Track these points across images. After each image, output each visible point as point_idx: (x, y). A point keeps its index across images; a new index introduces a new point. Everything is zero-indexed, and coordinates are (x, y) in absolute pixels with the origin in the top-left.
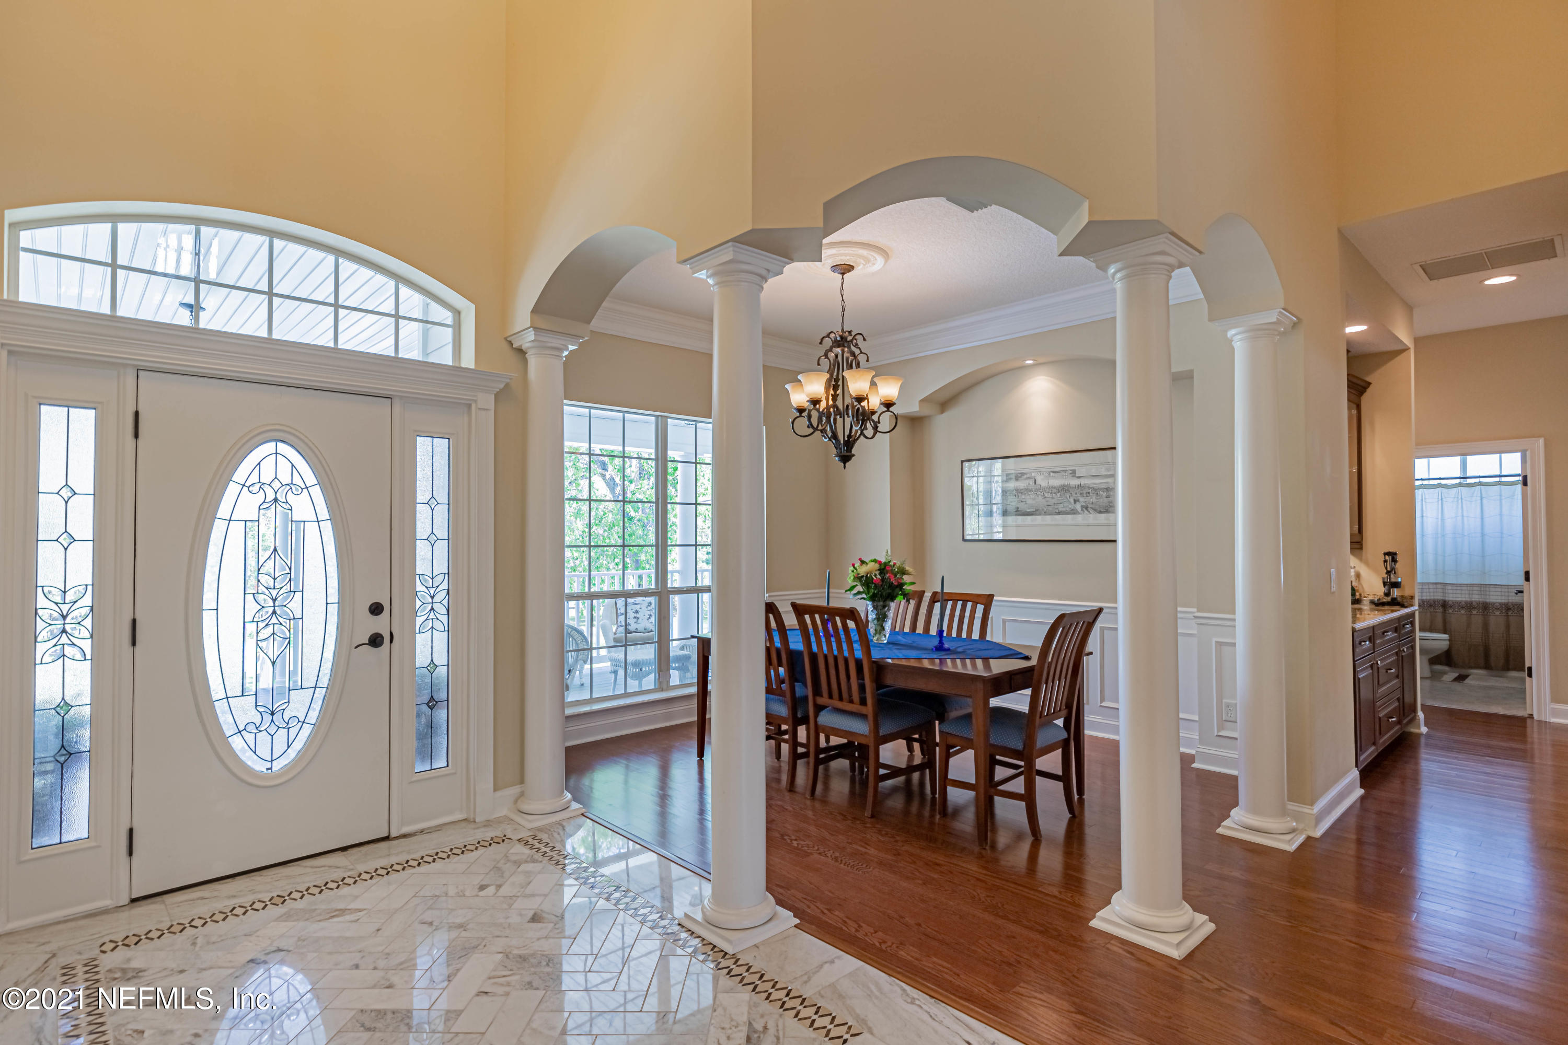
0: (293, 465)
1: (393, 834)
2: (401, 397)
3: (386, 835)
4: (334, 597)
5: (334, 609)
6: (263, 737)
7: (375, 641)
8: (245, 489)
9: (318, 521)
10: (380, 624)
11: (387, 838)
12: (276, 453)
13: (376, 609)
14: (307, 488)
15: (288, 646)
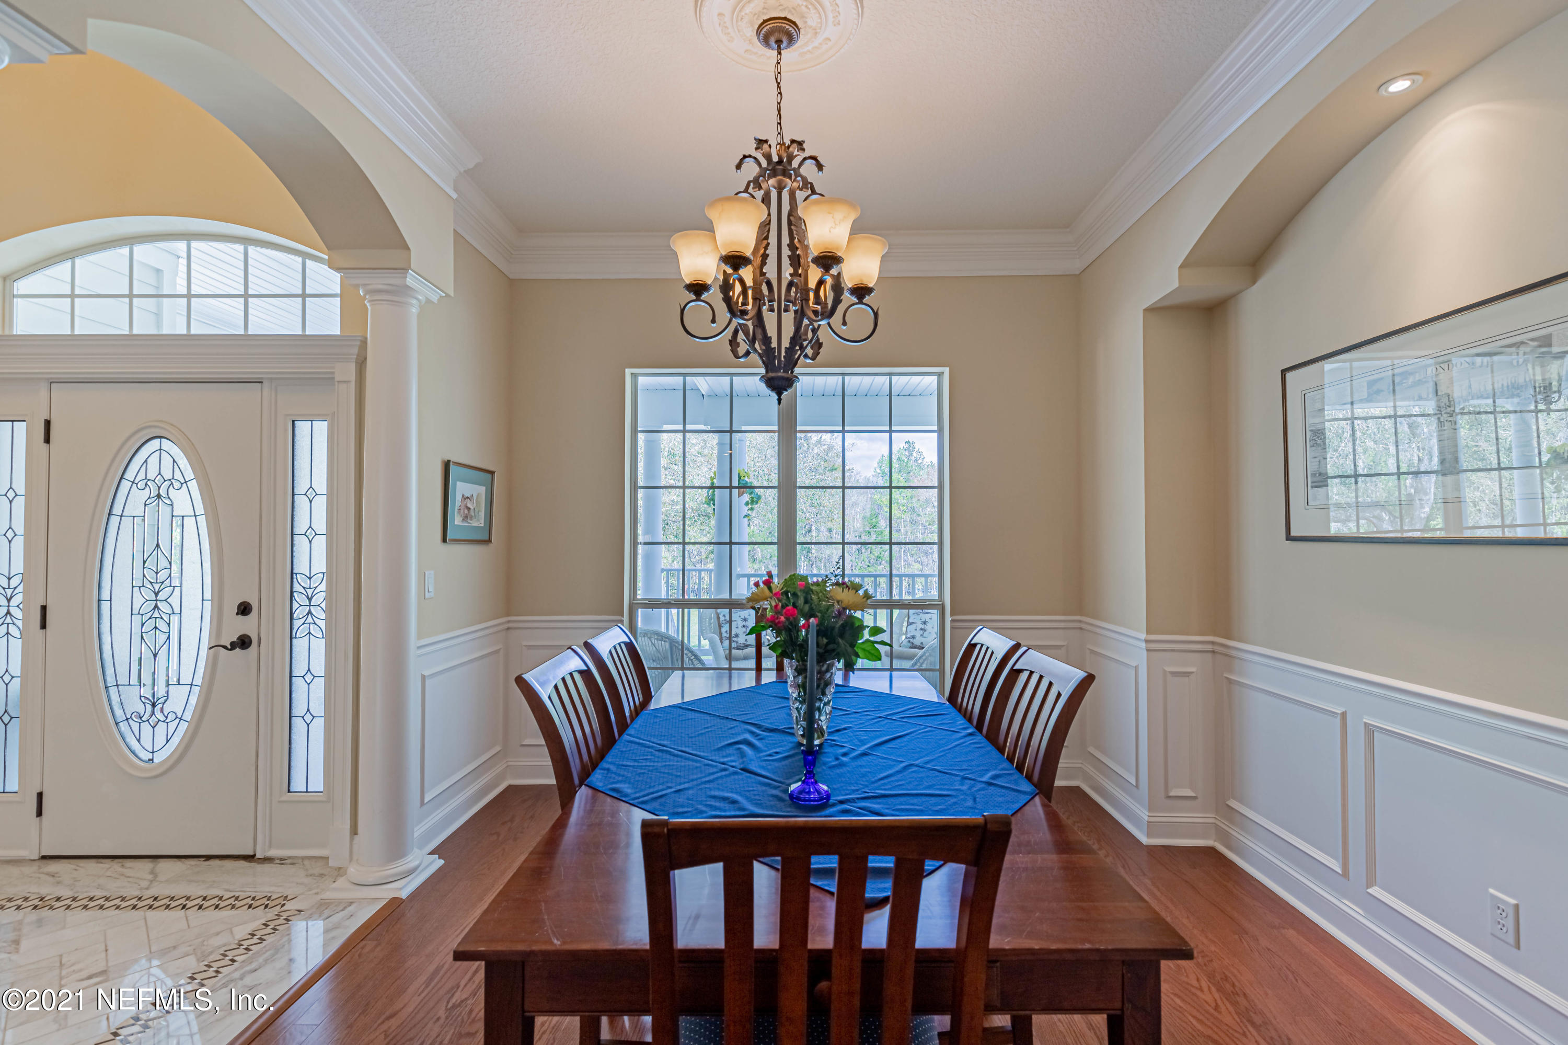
0: (174, 461)
1: (258, 856)
2: (271, 379)
3: (252, 853)
4: (208, 595)
5: (208, 605)
6: (146, 727)
7: (243, 642)
8: (135, 485)
9: (195, 516)
10: (246, 625)
11: (250, 858)
12: (160, 450)
13: (244, 609)
14: (186, 482)
15: (168, 640)
